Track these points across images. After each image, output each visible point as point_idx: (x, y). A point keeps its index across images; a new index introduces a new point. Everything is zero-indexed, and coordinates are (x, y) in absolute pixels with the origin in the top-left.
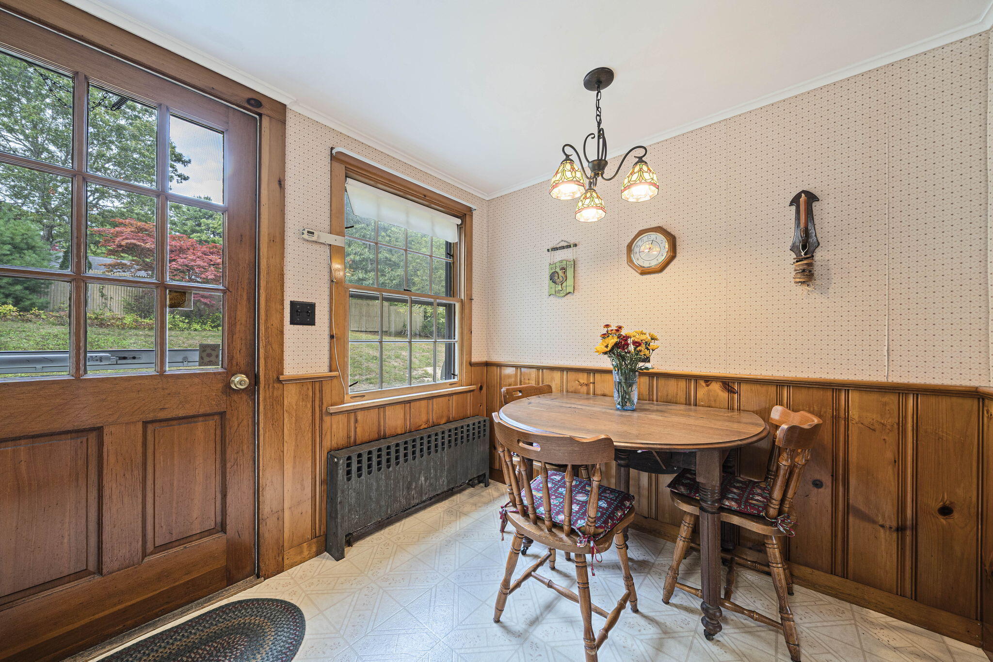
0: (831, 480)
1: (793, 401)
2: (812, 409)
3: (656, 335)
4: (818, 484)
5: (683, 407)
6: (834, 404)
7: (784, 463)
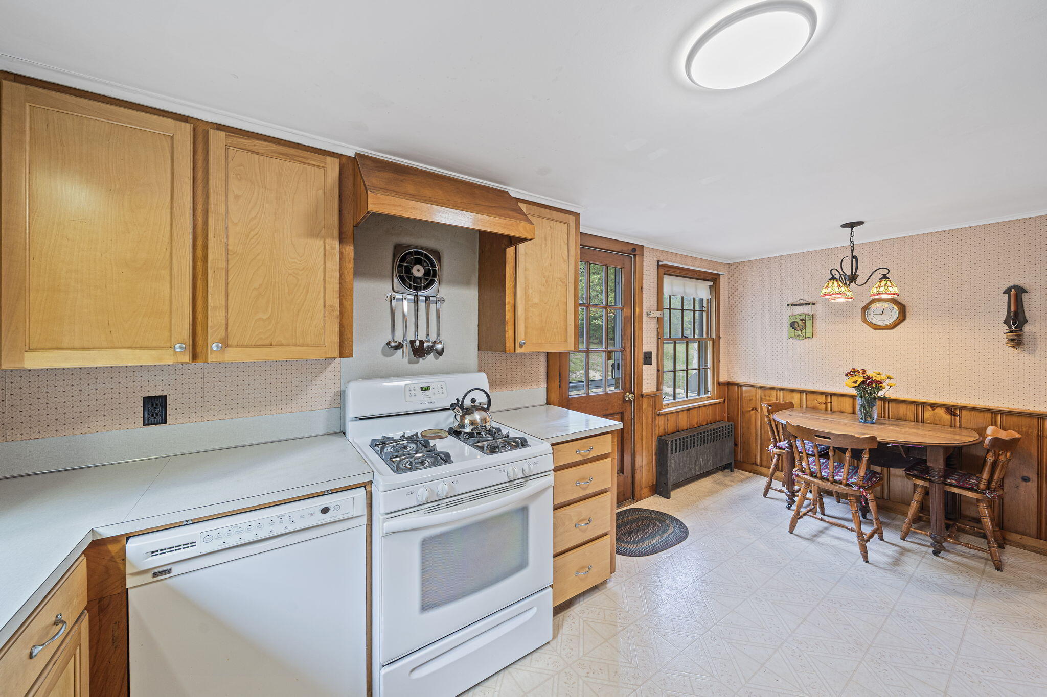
0: (1036, 477)
1: (1005, 423)
2: (1021, 430)
3: (890, 375)
4: (1026, 479)
5: (912, 423)
6: (1039, 428)
7: (990, 458)
